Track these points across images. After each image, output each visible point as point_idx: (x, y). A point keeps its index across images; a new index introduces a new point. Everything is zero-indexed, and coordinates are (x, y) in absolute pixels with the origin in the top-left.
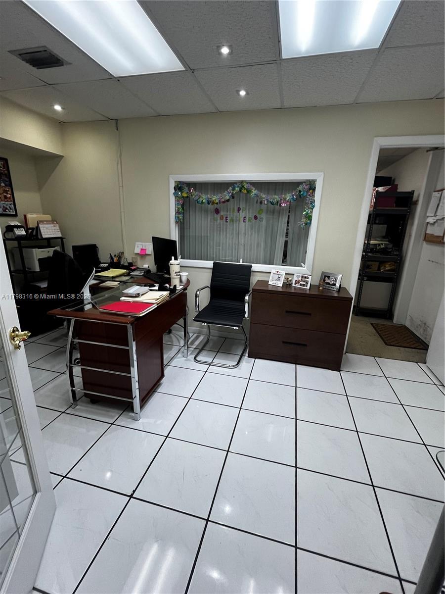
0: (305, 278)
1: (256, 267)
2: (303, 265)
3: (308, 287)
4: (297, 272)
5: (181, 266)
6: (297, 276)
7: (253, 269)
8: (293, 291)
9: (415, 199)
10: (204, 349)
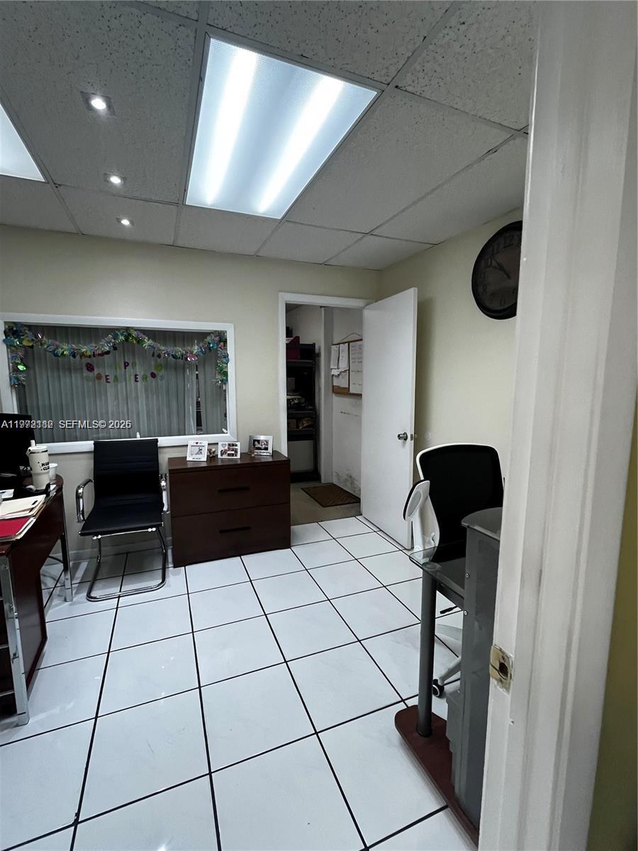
0: (233, 445)
1: (163, 441)
2: (225, 431)
3: (239, 456)
4: (222, 440)
5: (49, 455)
6: (222, 445)
7: (159, 444)
8: (220, 464)
9: (317, 351)
10: (98, 578)
